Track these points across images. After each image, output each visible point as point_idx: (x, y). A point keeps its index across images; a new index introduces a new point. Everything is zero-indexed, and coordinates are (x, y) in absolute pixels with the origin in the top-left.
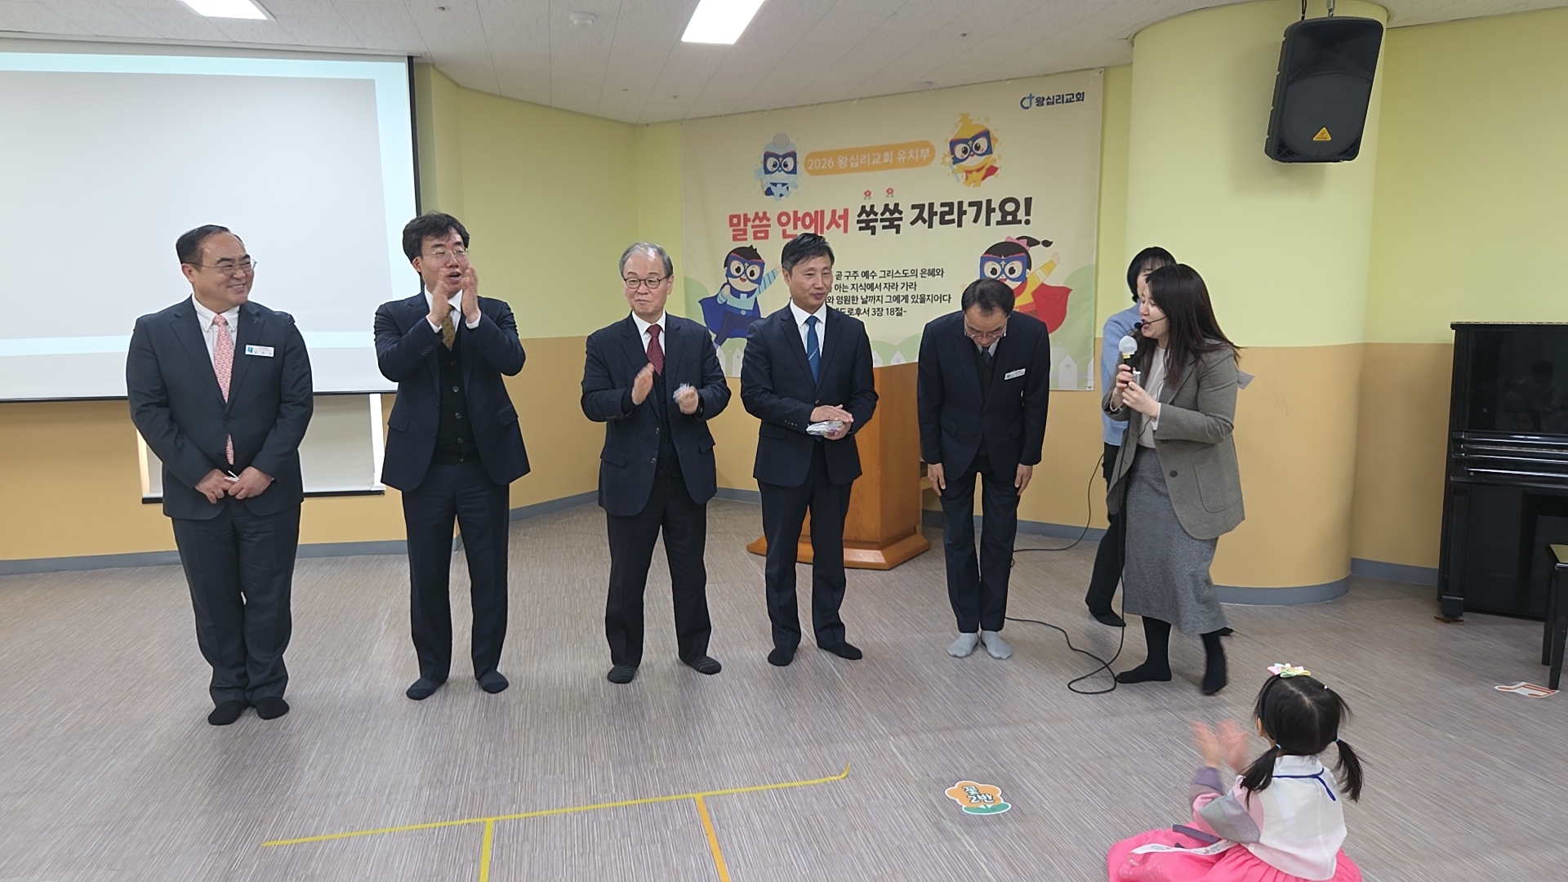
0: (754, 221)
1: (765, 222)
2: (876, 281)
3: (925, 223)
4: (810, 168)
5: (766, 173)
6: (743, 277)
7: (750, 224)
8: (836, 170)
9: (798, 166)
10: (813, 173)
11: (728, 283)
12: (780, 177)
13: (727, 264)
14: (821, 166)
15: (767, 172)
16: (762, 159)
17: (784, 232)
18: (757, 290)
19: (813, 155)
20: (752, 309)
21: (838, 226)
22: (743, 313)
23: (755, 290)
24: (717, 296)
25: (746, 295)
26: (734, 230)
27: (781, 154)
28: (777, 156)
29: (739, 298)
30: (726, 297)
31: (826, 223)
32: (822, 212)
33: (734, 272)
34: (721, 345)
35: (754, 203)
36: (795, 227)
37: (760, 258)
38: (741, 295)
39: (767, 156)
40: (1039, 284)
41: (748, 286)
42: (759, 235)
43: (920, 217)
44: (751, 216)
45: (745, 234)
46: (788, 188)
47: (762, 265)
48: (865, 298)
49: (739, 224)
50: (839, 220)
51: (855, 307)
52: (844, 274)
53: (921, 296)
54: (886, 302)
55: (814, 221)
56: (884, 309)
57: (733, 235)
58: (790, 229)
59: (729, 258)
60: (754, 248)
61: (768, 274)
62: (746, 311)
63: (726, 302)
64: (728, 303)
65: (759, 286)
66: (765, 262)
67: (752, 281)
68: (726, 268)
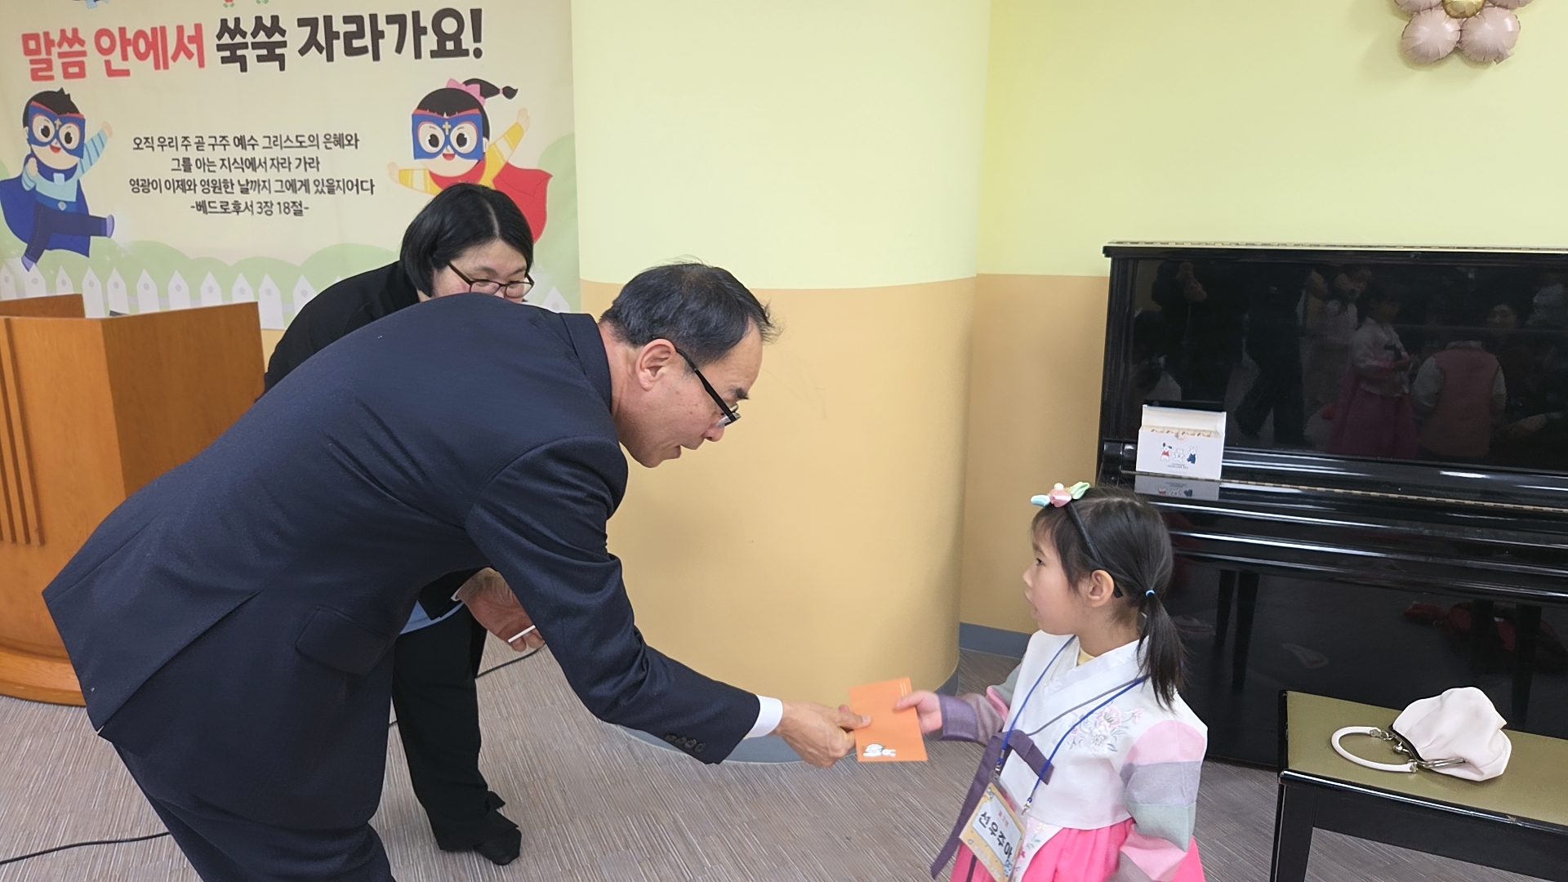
0: (60, 45)
1: (77, 48)
2: (258, 154)
3: (321, 53)
6: (55, 143)
7: (55, 50)
11: (32, 155)
17: (108, 63)
18: (79, 168)
20: (74, 200)
21: (189, 55)
22: (62, 207)
23: (75, 167)
24: (21, 177)
25: (62, 176)
26: (32, 62)
29: (52, 180)
30: (33, 180)
31: (170, 54)
32: (163, 29)
33: (38, 134)
34: (36, 262)
35: (56, 9)
36: (125, 57)
38: (55, 176)
40: (502, 164)
41: (63, 161)
42: (69, 70)
43: (312, 42)
44: (55, 36)
45: (50, 68)
47: (81, 123)
48: (245, 183)
49: (37, 51)
50: (190, 44)
51: (230, 199)
52: (207, 141)
53: (327, 181)
54: (276, 191)
55: (152, 46)
56: (275, 203)
57: (32, 70)
58: (116, 61)
59: (30, 112)
60: (66, 93)
61: (92, 140)
62: (65, 202)
63: (35, 187)
64: (38, 189)
65: (81, 161)
66: (85, 117)
67: (69, 151)
68: (27, 128)
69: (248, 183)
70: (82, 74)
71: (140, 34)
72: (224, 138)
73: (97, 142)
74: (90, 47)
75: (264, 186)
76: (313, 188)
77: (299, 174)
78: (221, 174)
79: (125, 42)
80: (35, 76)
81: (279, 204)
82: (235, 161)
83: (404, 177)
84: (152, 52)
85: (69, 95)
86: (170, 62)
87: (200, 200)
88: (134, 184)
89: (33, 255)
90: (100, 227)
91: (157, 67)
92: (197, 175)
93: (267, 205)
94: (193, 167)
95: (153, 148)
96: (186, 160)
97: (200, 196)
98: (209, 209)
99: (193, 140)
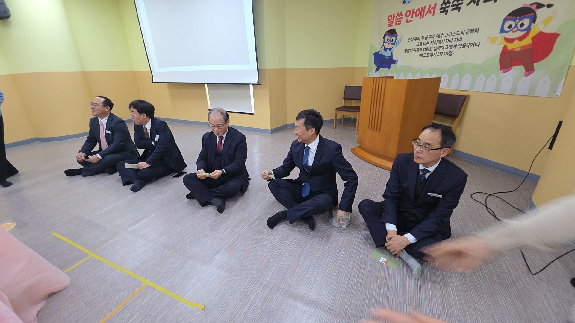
0: (396, 17)
2: (443, 39)
3: (474, 4)
6: (389, 42)
11: (383, 46)
13: (384, 38)
17: (407, 19)
18: (393, 48)
20: (390, 56)
22: (387, 58)
24: (379, 51)
25: (389, 50)
26: (389, 22)
29: (386, 51)
30: (382, 51)
31: (425, 13)
32: (425, 7)
33: (386, 41)
34: (378, 71)
35: (398, 7)
37: (397, 33)
38: (387, 50)
40: (538, 32)
41: (390, 46)
42: (398, 23)
43: (472, 1)
44: (396, 15)
45: (392, 23)
47: (396, 36)
48: (436, 47)
49: (391, 19)
50: (431, 10)
51: (430, 52)
52: (429, 37)
53: (463, 44)
54: (445, 49)
55: (420, 12)
56: (444, 52)
57: (388, 24)
58: (410, 18)
59: (385, 35)
60: (395, 29)
62: (388, 56)
63: (382, 53)
65: (394, 46)
66: (398, 35)
67: (392, 44)
69: (437, 47)
70: (400, 24)
71: (418, 10)
72: (434, 35)
73: (399, 41)
74: (404, 16)
75: (442, 48)
76: (457, 47)
77: (454, 43)
78: (430, 45)
79: (413, 12)
80: (389, 26)
81: (445, 52)
82: (435, 41)
83: (492, 40)
84: (420, 14)
86: (424, 15)
87: (422, 53)
88: (406, 50)
89: (377, 70)
90: (394, 62)
91: (420, 18)
92: (423, 46)
93: (441, 53)
94: (423, 45)
95: (413, 40)
96: (421, 43)
97: (422, 52)
98: (423, 56)
99: (425, 37)
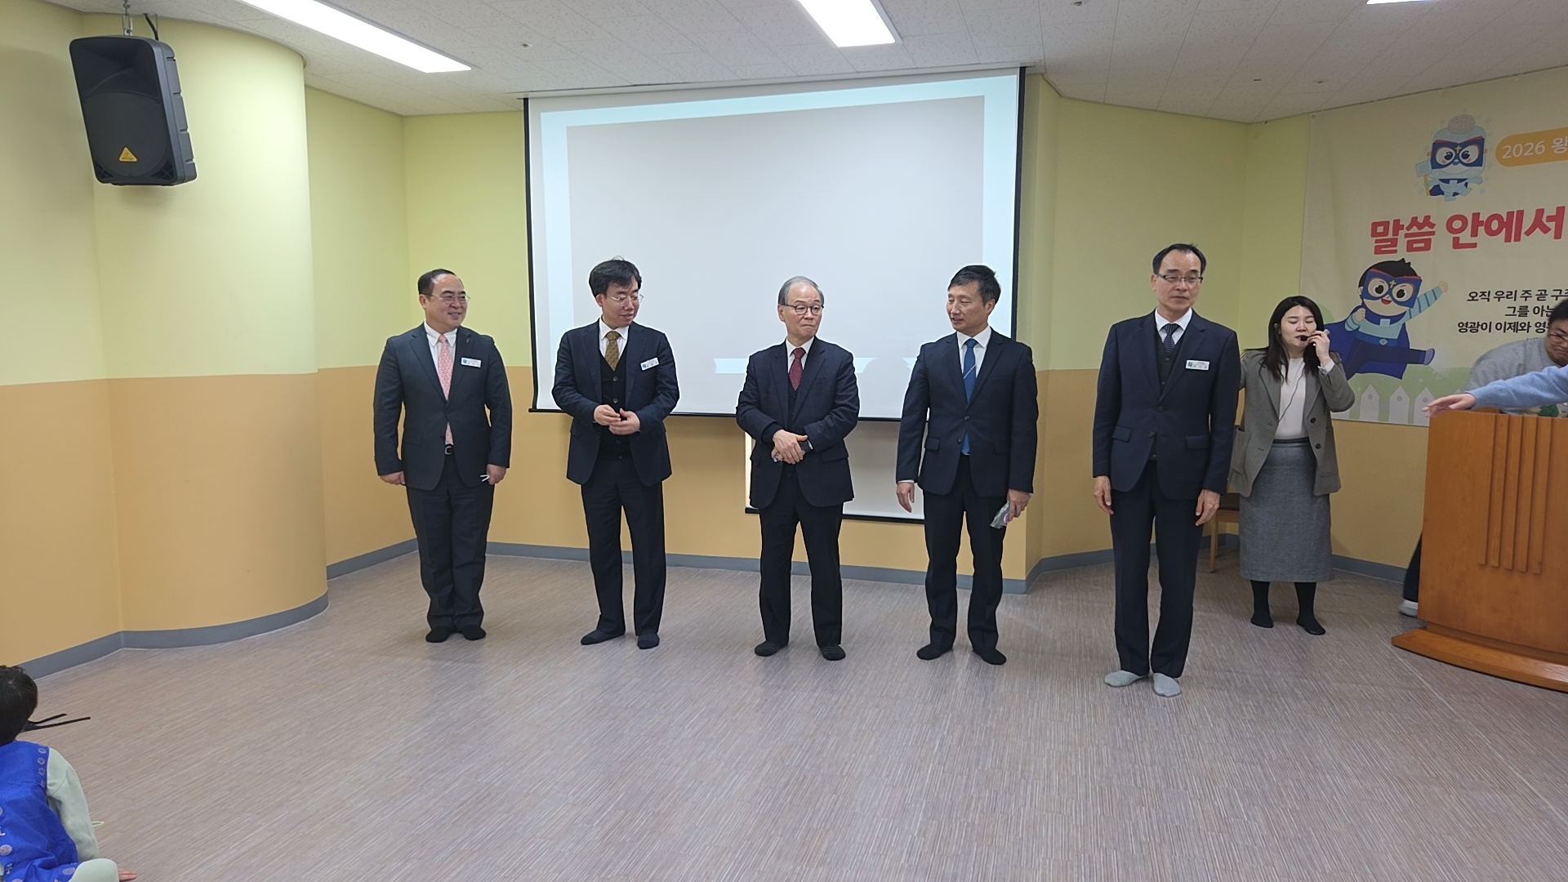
0: (1409, 228)
1: (1426, 229)
4: (1504, 157)
5: (1433, 168)
6: (1387, 298)
7: (1402, 233)
8: (1549, 156)
9: (1485, 156)
10: (1511, 162)
11: (1363, 305)
12: (1456, 170)
13: (1364, 281)
14: (1524, 152)
15: (1435, 165)
16: (1430, 150)
17: (1456, 240)
18: (1408, 313)
19: (1511, 140)
20: (1396, 337)
21: (1546, 230)
22: (1383, 343)
23: (1404, 313)
24: (1345, 321)
25: (1389, 320)
26: (1377, 241)
27: (1459, 142)
28: (1452, 145)
29: (1379, 324)
30: (1360, 322)
31: (1524, 230)
32: (1521, 213)
33: (1372, 291)
35: (1412, 203)
36: (1474, 234)
37: (1416, 275)
38: (1382, 320)
39: (1437, 146)
41: (1394, 309)
42: (1415, 245)
44: (1406, 222)
45: (1394, 242)
46: (1466, 185)
47: (1417, 283)
49: (1386, 233)
50: (1548, 222)
52: (1550, 293)
55: (1505, 225)
57: (1376, 247)
58: (1465, 237)
59: (1367, 276)
60: (1407, 262)
61: (1425, 294)
62: (1386, 339)
63: (1358, 329)
64: (1360, 330)
65: (1410, 310)
66: (1423, 278)
67: (1400, 303)
68: (1362, 288)
70: (1427, 247)
71: (1495, 217)
73: (1431, 297)
74: (1441, 229)
79: (1477, 224)
80: (1378, 251)
84: (1504, 229)
85: (1409, 263)
86: (1523, 235)
88: (1463, 327)
90: (1420, 357)
91: (1508, 239)
92: (1533, 318)
94: (1530, 313)
95: (1488, 300)
96: (1524, 308)
99: (1534, 293)
